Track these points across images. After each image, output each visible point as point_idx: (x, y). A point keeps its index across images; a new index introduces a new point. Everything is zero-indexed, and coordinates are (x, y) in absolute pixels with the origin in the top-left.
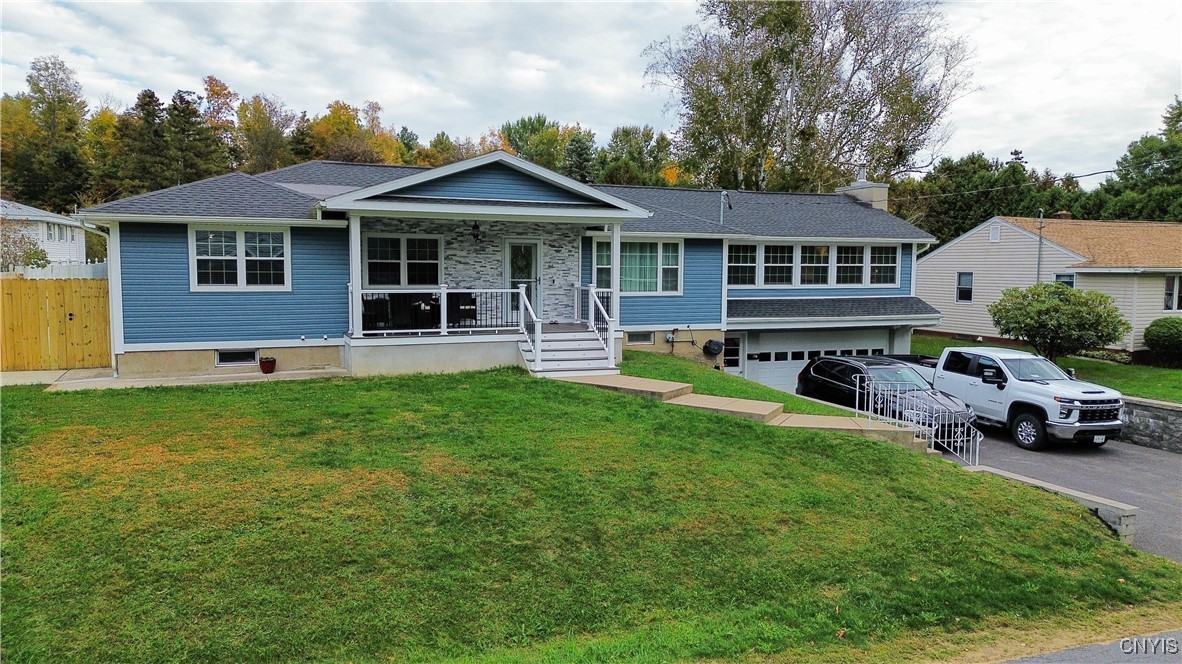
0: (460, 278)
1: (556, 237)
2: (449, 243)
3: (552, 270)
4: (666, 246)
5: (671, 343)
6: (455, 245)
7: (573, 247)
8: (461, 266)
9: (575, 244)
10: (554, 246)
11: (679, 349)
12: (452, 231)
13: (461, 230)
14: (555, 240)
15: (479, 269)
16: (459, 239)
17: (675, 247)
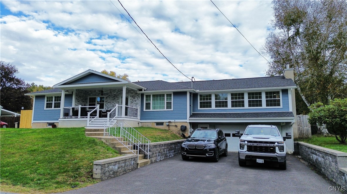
0: (109, 107)
1: (133, 94)
2: (107, 98)
3: (133, 104)
4: (167, 95)
5: (168, 126)
6: (108, 98)
7: (138, 97)
8: (109, 104)
9: (139, 96)
10: (133, 97)
11: (171, 128)
12: (107, 94)
13: (110, 94)
14: (134, 95)
15: (113, 104)
16: (109, 96)
17: (170, 95)
